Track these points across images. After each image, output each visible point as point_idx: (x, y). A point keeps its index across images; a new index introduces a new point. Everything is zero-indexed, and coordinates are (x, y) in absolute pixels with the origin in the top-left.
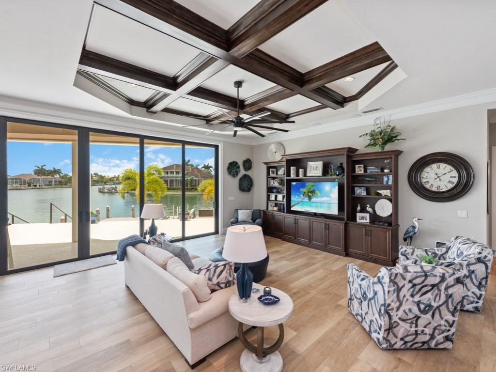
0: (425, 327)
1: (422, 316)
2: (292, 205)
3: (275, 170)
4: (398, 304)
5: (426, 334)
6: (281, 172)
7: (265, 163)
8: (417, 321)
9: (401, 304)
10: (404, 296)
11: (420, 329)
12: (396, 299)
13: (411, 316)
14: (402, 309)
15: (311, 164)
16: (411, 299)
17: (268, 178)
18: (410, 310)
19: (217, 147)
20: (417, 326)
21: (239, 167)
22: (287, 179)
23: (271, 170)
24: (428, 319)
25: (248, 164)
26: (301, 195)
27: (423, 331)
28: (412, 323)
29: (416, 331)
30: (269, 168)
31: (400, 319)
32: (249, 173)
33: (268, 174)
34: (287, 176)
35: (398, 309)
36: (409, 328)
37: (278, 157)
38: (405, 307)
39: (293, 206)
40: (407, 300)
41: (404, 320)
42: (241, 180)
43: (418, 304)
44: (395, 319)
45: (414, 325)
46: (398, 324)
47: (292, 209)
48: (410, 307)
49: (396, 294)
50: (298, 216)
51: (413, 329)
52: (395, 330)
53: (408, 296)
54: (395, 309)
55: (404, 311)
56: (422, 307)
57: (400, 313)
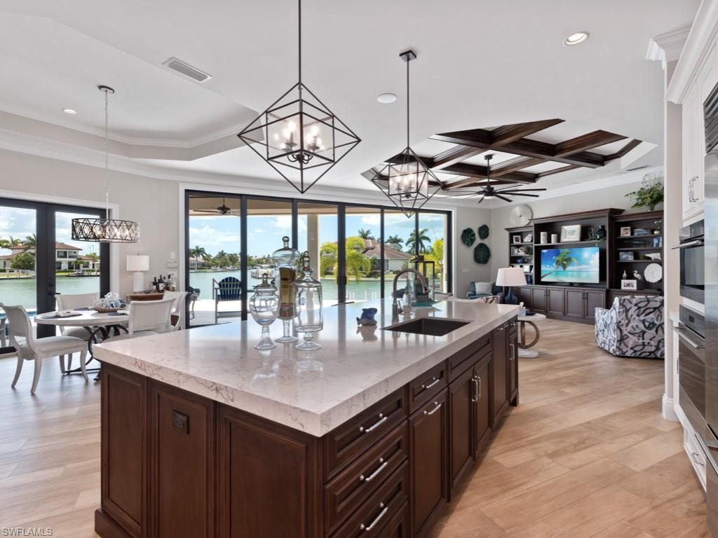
0: (651, 340)
1: (647, 331)
2: (542, 275)
3: (519, 237)
4: (627, 321)
5: (651, 346)
6: (528, 239)
7: (507, 229)
8: (643, 335)
9: (629, 322)
10: (632, 316)
11: (646, 341)
12: (625, 318)
13: (638, 331)
14: (630, 325)
15: (567, 229)
16: (637, 318)
17: (511, 246)
18: (637, 326)
19: (449, 214)
20: (643, 339)
21: (474, 235)
22: (536, 247)
23: (514, 237)
24: (653, 334)
25: (484, 231)
26: (554, 264)
27: (649, 343)
28: (639, 336)
29: (643, 343)
30: (511, 235)
31: (629, 333)
32: (485, 242)
33: (511, 241)
34: (535, 243)
35: (627, 325)
36: (637, 340)
37: (524, 222)
38: (633, 324)
39: (544, 276)
40: (634, 319)
41: (632, 334)
42: (476, 249)
43: (643, 321)
44: (625, 332)
45: (641, 338)
46: (628, 337)
47: (543, 280)
48: (636, 323)
49: (624, 314)
50: (549, 287)
51: (641, 341)
52: (626, 341)
53: (635, 316)
54: (625, 325)
55: (632, 327)
56: (647, 324)
57: (629, 328)
